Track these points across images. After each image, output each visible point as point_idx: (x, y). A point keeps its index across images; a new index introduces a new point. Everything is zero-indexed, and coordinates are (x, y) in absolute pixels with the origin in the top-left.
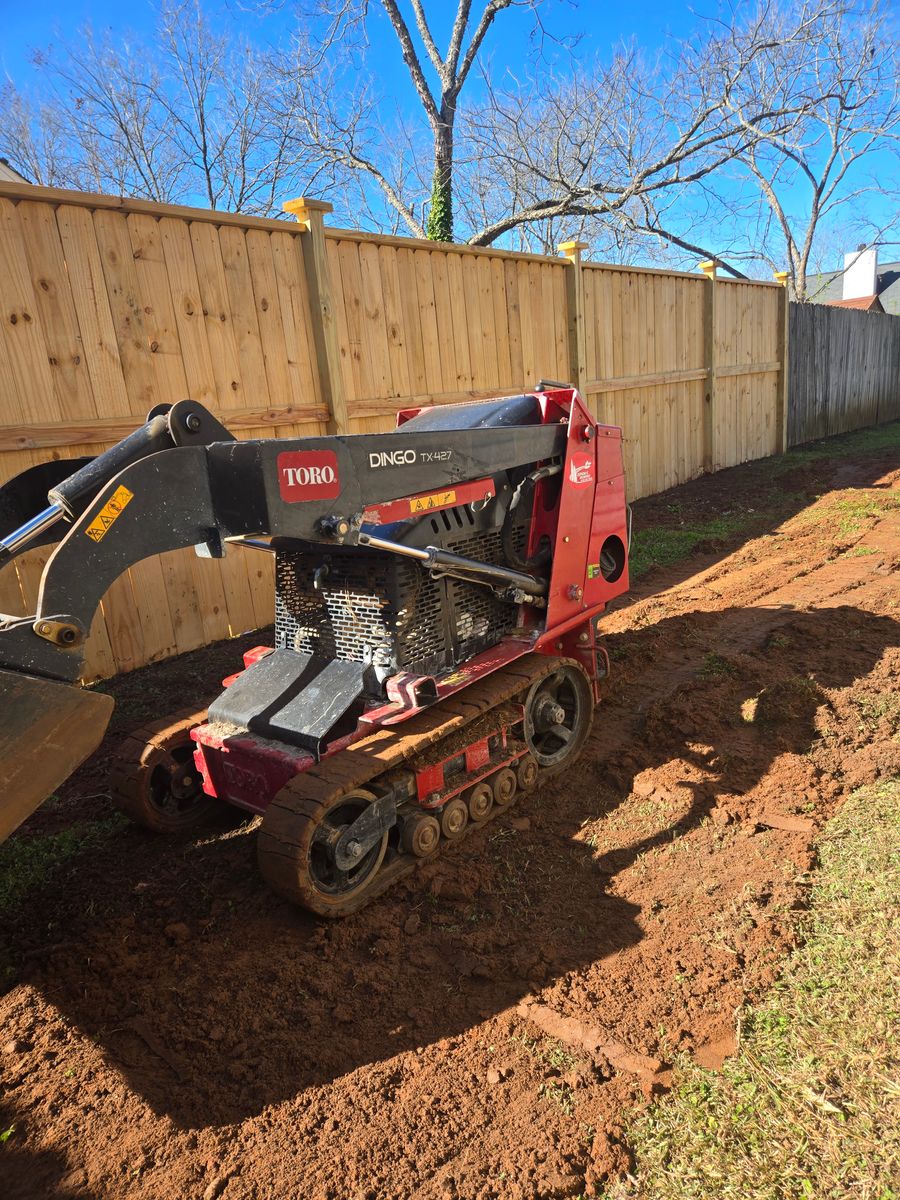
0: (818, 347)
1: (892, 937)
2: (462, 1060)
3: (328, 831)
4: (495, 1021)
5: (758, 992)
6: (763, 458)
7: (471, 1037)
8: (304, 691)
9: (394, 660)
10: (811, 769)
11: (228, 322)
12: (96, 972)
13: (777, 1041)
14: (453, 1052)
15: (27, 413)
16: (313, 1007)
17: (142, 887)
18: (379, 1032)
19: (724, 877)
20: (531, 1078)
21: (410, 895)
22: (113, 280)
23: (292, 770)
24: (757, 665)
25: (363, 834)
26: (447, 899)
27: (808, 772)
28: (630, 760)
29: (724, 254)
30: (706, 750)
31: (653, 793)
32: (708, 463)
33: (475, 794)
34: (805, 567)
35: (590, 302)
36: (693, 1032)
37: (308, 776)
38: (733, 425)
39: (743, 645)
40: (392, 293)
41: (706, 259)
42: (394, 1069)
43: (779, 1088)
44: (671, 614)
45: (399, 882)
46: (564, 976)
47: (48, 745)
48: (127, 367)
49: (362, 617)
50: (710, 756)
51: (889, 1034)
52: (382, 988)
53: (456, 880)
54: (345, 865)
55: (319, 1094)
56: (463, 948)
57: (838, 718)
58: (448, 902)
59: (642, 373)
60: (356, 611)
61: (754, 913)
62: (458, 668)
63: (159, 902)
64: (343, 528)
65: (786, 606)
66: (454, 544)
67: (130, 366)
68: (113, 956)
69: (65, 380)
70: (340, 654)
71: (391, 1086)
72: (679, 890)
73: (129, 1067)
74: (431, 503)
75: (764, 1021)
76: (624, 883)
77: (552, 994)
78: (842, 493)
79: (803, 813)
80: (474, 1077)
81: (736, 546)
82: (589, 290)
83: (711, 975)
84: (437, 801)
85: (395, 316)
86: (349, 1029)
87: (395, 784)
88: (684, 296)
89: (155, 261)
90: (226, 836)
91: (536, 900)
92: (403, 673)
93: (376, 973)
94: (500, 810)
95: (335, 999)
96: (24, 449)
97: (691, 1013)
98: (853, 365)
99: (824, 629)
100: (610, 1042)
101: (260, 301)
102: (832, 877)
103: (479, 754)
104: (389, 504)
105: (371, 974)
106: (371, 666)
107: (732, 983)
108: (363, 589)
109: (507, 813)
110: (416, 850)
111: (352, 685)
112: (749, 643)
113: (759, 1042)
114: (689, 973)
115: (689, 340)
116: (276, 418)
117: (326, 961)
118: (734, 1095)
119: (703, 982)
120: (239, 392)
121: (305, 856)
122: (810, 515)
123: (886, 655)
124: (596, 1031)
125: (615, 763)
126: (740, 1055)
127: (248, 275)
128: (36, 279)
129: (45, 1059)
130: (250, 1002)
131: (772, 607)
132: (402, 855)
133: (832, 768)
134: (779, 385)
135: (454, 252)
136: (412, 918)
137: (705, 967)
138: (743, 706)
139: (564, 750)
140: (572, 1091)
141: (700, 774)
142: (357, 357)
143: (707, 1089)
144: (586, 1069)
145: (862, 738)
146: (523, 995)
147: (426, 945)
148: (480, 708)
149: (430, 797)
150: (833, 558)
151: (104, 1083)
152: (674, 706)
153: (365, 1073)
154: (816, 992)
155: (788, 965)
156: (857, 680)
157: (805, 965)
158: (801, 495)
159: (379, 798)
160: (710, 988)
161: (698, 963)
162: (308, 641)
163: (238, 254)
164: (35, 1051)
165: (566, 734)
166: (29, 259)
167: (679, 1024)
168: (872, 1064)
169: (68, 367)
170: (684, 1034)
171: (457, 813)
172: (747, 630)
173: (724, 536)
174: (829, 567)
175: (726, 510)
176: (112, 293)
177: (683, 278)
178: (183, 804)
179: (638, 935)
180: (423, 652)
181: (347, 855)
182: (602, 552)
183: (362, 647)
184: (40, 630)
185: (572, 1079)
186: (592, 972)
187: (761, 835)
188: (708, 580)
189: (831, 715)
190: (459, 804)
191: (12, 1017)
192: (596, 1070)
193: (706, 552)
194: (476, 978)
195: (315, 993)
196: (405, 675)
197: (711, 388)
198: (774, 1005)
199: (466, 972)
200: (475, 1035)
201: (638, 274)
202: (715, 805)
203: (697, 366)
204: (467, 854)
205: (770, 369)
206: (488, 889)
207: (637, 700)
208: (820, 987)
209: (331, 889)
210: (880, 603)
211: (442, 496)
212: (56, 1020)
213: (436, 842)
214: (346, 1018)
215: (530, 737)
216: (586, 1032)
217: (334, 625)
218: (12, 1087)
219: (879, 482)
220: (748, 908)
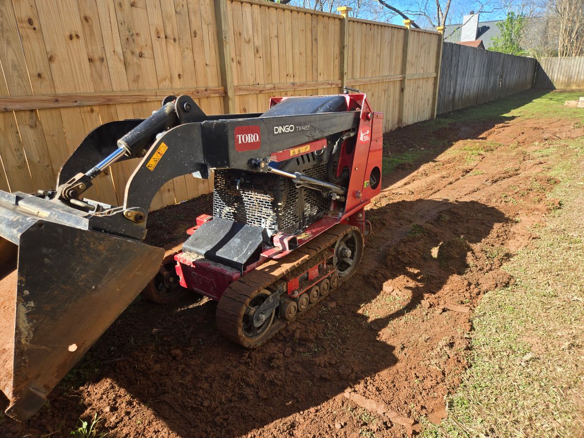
0: (453, 65)
1: (510, 364)
2: (322, 418)
3: (250, 309)
4: (335, 399)
5: (453, 389)
6: (425, 121)
7: (324, 407)
8: (232, 239)
9: (277, 227)
10: (466, 283)
11: (177, 42)
12: (140, 372)
13: (464, 412)
14: (317, 413)
15: (77, 87)
16: (248, 391)
17: (155, 331)
18: (281, 404)
19: (431, 333)
20: (355, 426)
21: (285, 338)
22: (120, 18)
23: (231, 280)
24: (436, 230)
25: (265, 310)
26: (302, 341)
27: (465, 284)
28: (380, 275)
29: (406, 12)
30: (416, 271)
31: (393, 291)
32: (400, 123)
33: (312, 291)
34: (451, 179)
35: (351, 38)
36: (426, 407)
37: (239, 282)
38: (412, 104)
39: (426, 219)
40: (257, 30)
41: (397, 13)
42: (292, 421)
43: (468, 433)
44: (391, 202)
45: (280, 332)
46: (364, 379)
47: (137, 273)
48: (127, 64)
49: (261, 205)
50: (418, 274)
51: (514, 409)
52: (279, 383)
53: (306, 332)
54: (257, 324)
55: (259, 433)
56: (315, 365)
57: (476, 258)
58: (303, 341)
59: (373, 76)
60: (258, 202)
61: (448, 352)
62: (305, 230)
63: (165, 339)
64: (263, 165)
65: (445, 200)
66: (306, 170)
67: (129, 64)
68: (148, 364)
69: (96, 71)
70: (248, 222)
71: (291, 429)
72: (412, 339)
73: (166, 418)
74: (299, 151)
75: (458, 402)
76: (384, 335)
77: (360, 387)
78: (465, 141)
79: (464, 304)
80: (329, 426)
81: (416, 167)
82: (351, 32)
83: (432, 380)
84: (297, 294)
85: (258, 42)
86: (267, 402)
87: (278, 286)
88: (395, 37)
89: (141, 8)
90: (191, 306)
91: (344, 342)
92: (280, 233)
93: (275, 376)
94: (322, 298)
95: (258, 388)
96: (77, 106)
97: (424, 397)
98: (468, 74)
99: (465, 213)
100: (390, 411)
101: (193, 32)
102: (480, 335)
103: (314, 272)
104: (281, 152)
105: (273, 375)
106: (265, 229)
107: (441, 384)
108: (262, 191)
109: (325, 299)
110: (287, 316)
111: (257, 238)
112: (430, 218)
113: (456, 412)
114: (421, 378)
115: (396, 60)
116: (200, 94)
117: (251, 369)
118: (448, 436)
119: (428, 383)
120: (182, 79)
121: (240, 320)
122: (451, 152)
123: (494, 227)
124: (383, 406)
125: (373, 276)
126: (448, 418)
127: (187, 17)
128: (82, 16)
129: (126, 415)
130: (219, 389)
131: (439, 200)
132: (279, 319)
133: (474, 282)
134: (435, 84)
135: (288, 9)
136: (287, 349)
137: (428, 377)
138: (432, 250)
139: (349, 269)
140: (374, 433)
141: (414, 283)
142: (239, 63)
143: (436, 433)
144: (380, 423)
145: (487, 268)
146: (346, 388)
147: (296, 362)
148: (317, 251)
149: (293, 293)
150: (464, 176)
151: (157, 427)
152: (400, 249)
153: (279, 423)
154: (479, 389)
155: (465, 377)
156: (483, 239)
157: (473, 376)
158: (446, 142)
159: (272, 293)
160: (432, 386)
161: (425, 375)
162: (232, 214)
163: (183, 6)
164: (119, 411)
165: (350, 262)
166: (79, 5)
167: (419, 403)
168: (509, 423)
169: (98, 63)
170: (423, 407)
171: (304, 300)
172: (428, 211)
173: (411, 162)
174: (462, 180)
175: (411, 148)
176: (120, 25)
177: (395, 28)
178: (169, 290)
179: (395, 361)
180: (289, 223)
181: (258, 320)
182: (371, 175)
183: (261, 219)
184: (127, 215)
185: (374, 427)
186: (377, 377)
187: (445, 314)
188: (405, 184)
189: (474, 256)
190: (306, 295)
191: (104, 394)
192: (385, 423)
193: (403, 169)
194: (322, 379)
195: (247, 384)
196: (282, 234)
197: (404, 85)
198: (461, 394)
199: (318, 376)
200: (326, 407)
201: (374, 25)
202: (423, 299)
203: (398, 73)
204: (309, 319)
205: (432, 76)
206: (321, 336)
207: (380, 244)
208: (481, 387)
209: (250, 335)
210: (489, 200)
211: (304, 147)
212: (126, 395)
213: (295, 313)
214: (265, 397)
215: (336, 264)
216: (378, 406)
217: (246, 208)
218: (113, 428)
219: (481, 136)
220: (445, 349)
